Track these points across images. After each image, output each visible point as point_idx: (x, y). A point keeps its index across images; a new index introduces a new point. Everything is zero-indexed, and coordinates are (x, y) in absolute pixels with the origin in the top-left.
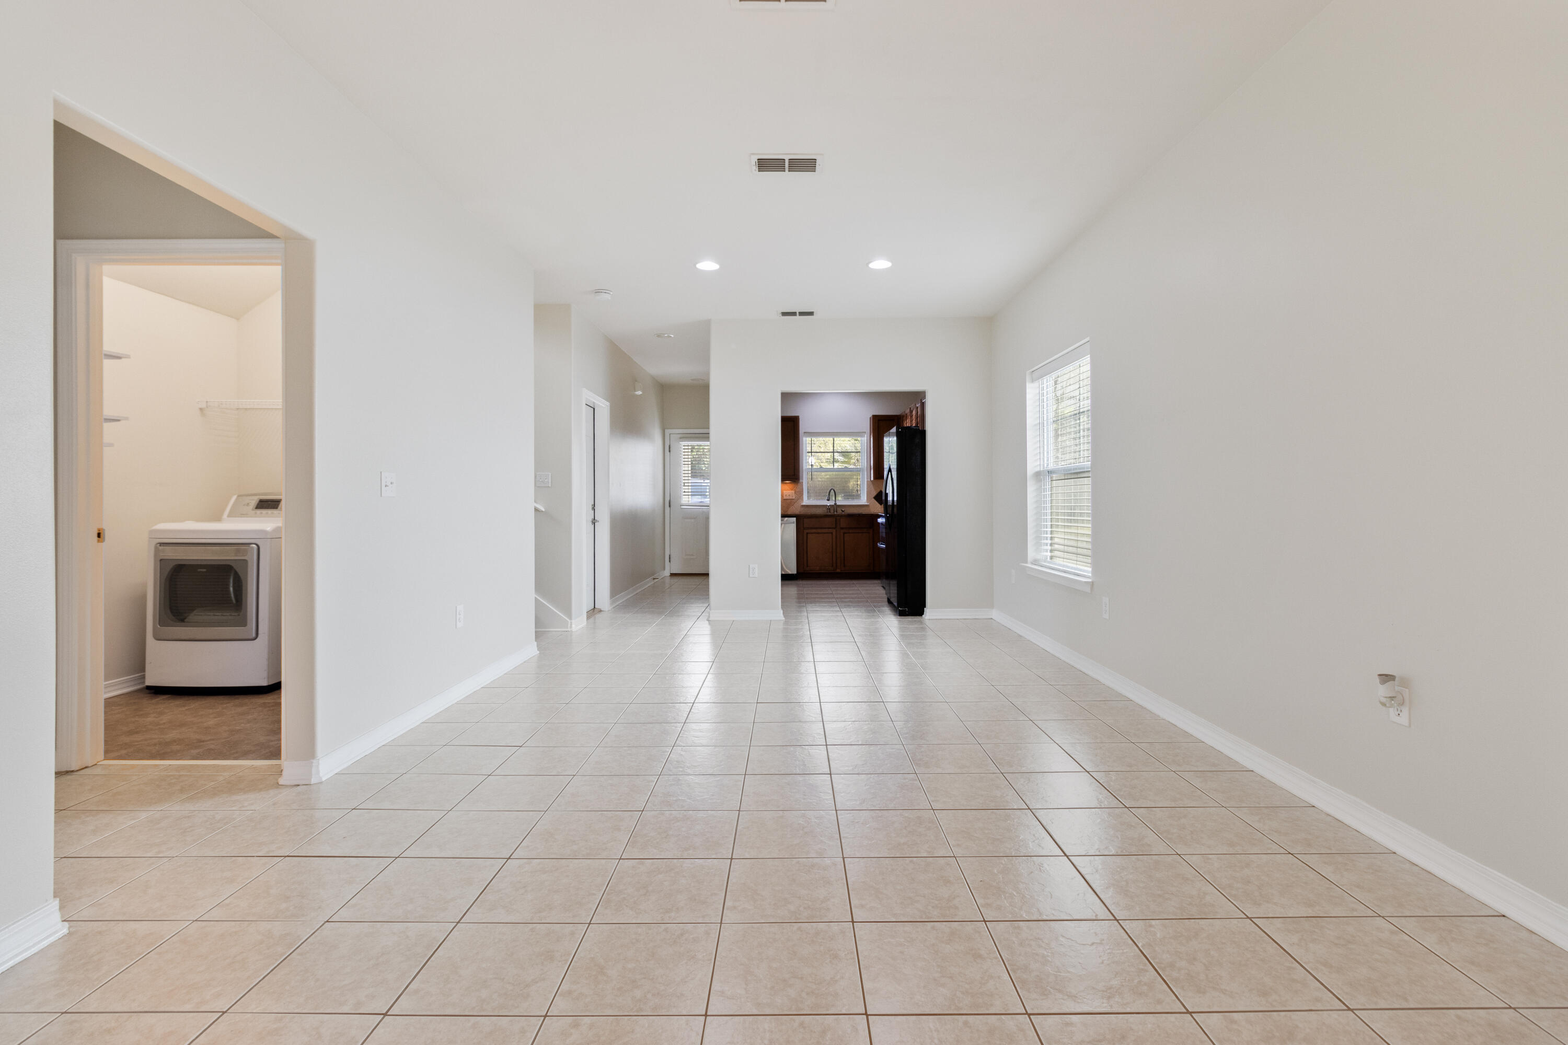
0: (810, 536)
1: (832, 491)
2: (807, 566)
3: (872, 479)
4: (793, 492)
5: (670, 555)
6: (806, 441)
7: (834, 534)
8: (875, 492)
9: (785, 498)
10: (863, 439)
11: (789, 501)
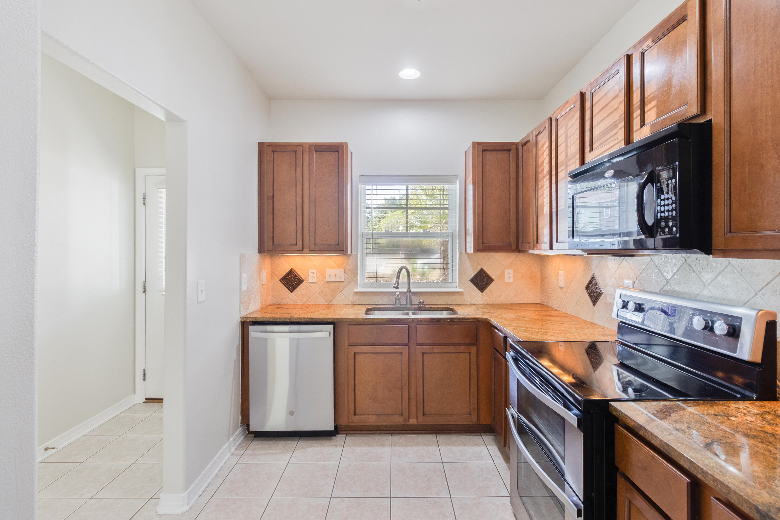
0: (358, 357)
1: (404, 271)
2: (355, 414)
3: (470, 249)
4: (342, 270)
5: (144, 371)
6: (365, 189)
7: (405, 355)
8: (472, 272)
9: (328, 280)
10: (452, 186)
11: (336, 284)
